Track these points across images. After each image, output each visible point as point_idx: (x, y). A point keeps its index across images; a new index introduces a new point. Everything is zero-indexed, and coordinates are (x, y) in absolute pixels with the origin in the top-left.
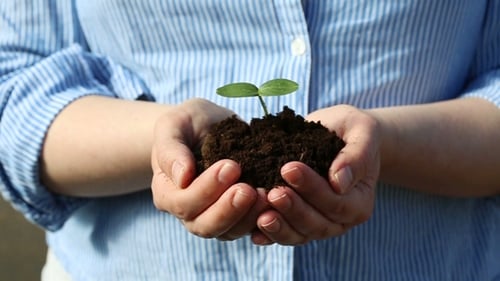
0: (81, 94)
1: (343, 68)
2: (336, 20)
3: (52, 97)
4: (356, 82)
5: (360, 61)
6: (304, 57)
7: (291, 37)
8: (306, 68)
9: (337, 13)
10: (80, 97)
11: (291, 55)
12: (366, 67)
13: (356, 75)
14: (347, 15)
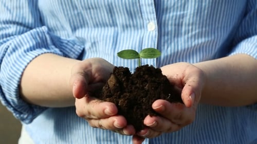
0: (43, 52)
1: (174, 37)
2: (170, 12)
3: (28, 53)
4: (181, 44)
5: (183, 34)
6: (154, 32)
7: (148, 21)
8: (155, 37)
9: (170, 9)
10: (42, 54)
11: (147, 30)
12: (186, 36)
13: (181, 41)
14: (175, 10)
